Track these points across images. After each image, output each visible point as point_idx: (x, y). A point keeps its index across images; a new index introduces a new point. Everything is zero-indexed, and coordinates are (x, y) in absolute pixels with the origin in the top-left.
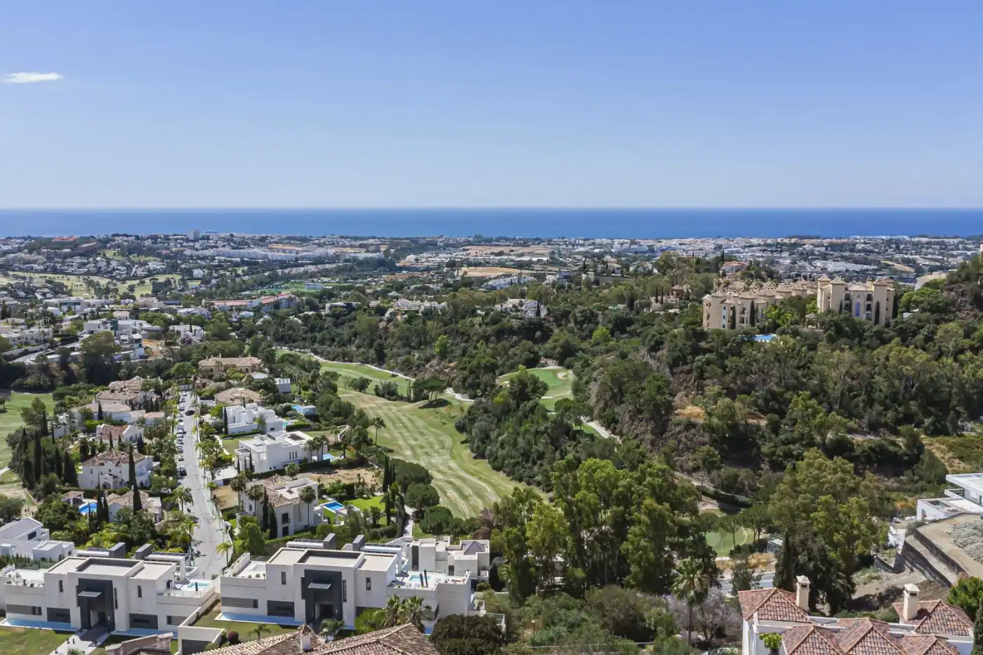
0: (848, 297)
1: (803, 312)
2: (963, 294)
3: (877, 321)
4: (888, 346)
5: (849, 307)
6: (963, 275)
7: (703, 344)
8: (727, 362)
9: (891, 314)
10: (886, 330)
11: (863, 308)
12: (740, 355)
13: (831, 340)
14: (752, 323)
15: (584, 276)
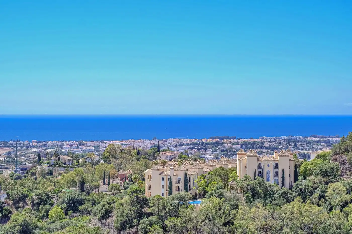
0: (260, 167)
1: (226, 180)
2: (344, 163)
3: (283, 185)
4: (292, 203)
5: (261, 174)
6: (343, 148)
7: (146, 210)
8: (167, 223)
9: (293, 180)
10: (290, 191)
11: (272, 174)
12: (177, 216)
13: (249, 201)
14: (186, 189)
15: (39, 167)
